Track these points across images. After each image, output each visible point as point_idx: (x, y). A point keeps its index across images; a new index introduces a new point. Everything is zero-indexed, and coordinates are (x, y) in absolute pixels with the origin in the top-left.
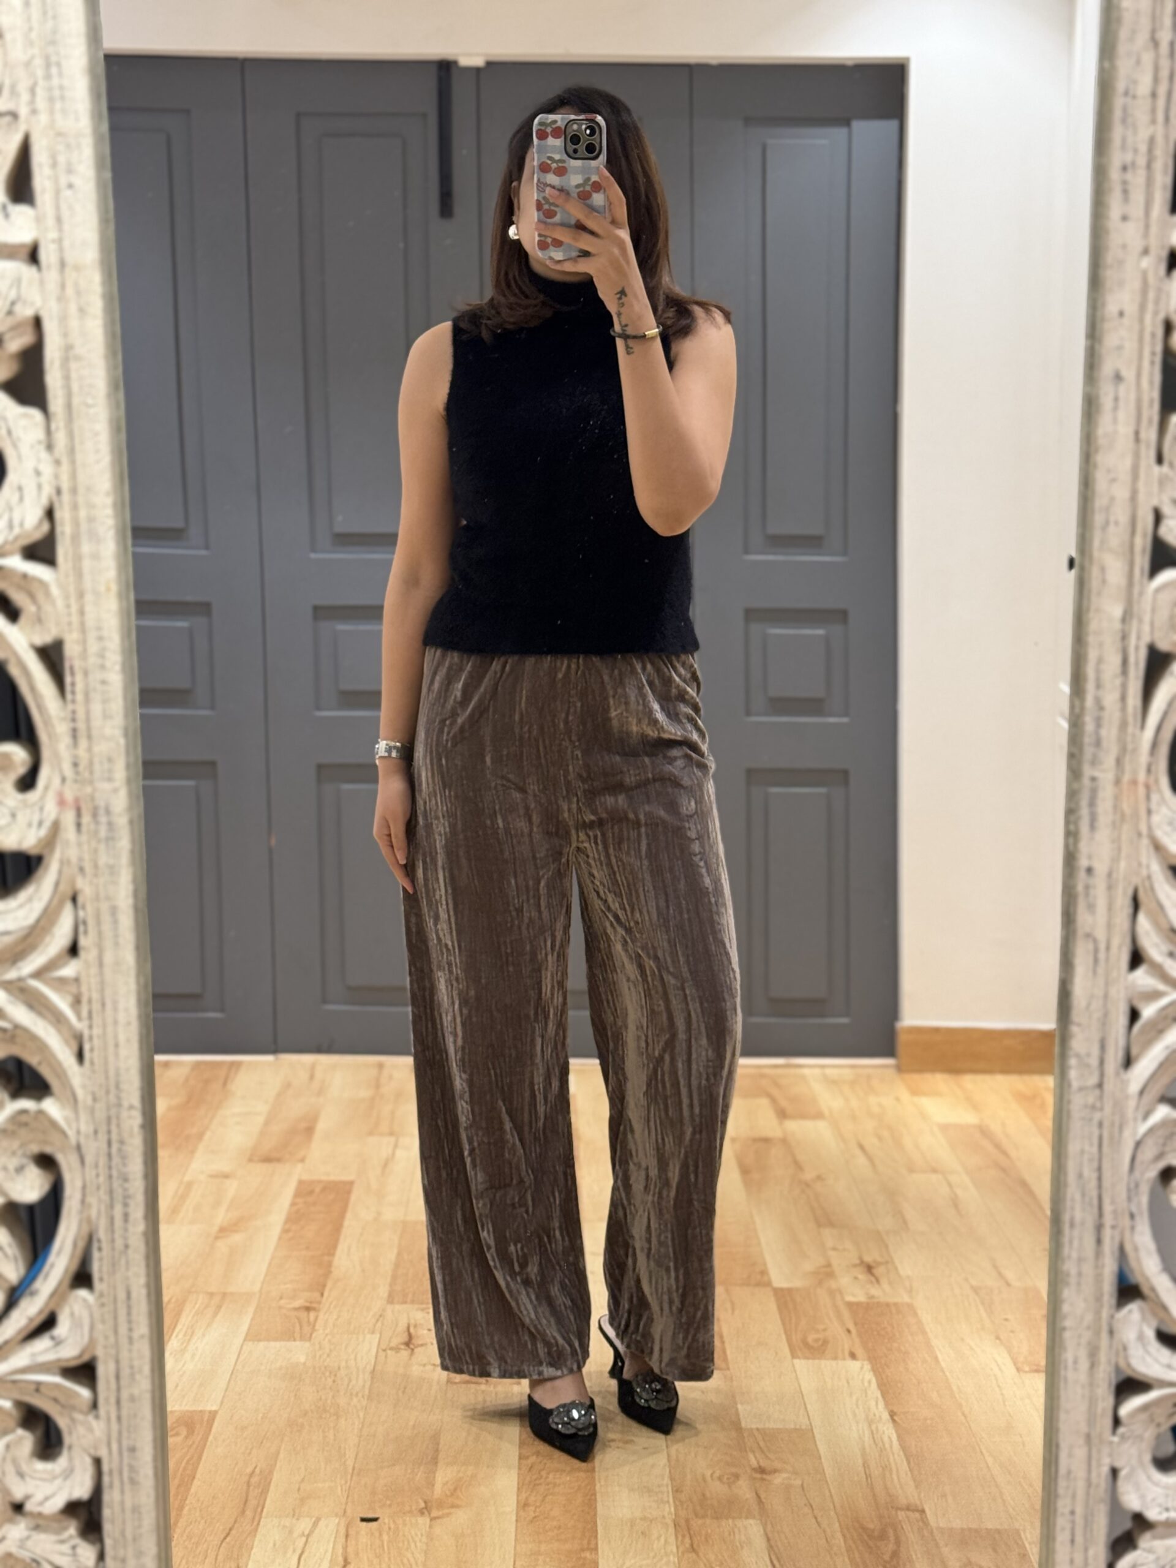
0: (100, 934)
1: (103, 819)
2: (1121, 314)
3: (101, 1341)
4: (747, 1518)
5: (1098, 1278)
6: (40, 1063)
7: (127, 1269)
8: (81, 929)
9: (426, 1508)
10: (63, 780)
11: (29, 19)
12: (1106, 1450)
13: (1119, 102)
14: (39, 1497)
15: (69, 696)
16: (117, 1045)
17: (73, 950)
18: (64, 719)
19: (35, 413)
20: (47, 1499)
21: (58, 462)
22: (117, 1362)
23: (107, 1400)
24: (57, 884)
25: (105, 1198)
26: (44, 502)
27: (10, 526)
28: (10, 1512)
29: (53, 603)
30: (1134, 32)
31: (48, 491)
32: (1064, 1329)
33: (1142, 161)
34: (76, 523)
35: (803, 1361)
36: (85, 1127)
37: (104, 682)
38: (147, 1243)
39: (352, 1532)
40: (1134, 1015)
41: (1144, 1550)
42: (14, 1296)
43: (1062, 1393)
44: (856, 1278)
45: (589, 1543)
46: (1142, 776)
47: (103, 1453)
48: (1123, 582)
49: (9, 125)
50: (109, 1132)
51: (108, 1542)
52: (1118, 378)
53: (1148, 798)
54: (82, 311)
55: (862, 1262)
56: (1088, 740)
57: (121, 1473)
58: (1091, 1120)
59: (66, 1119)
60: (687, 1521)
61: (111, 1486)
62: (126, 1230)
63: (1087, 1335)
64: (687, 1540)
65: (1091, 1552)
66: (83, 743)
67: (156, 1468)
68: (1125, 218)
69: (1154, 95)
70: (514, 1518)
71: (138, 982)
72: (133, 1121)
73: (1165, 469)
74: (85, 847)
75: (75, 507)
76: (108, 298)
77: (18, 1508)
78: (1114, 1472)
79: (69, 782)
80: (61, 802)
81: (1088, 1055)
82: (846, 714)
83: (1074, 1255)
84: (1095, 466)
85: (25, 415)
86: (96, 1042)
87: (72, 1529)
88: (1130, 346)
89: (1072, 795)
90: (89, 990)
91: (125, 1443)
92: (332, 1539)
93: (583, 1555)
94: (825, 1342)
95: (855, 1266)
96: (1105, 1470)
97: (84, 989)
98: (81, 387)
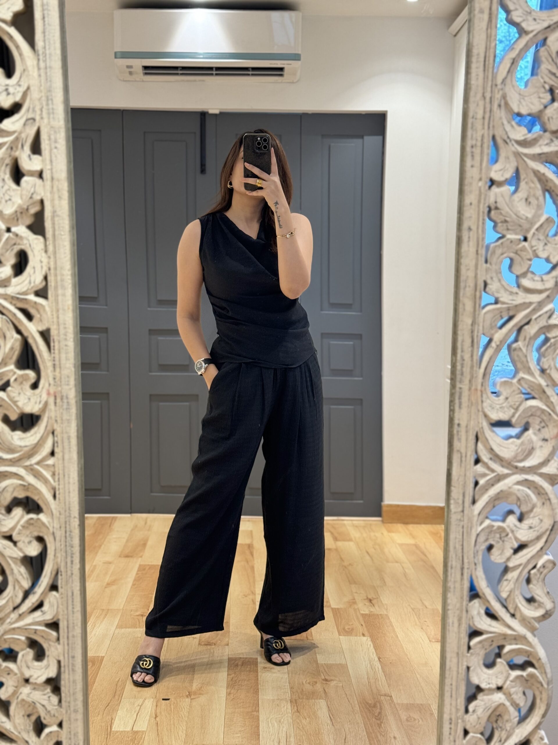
0: (63, 447)
1: (65, 401)
2: (471, 204)
3: (61, 613)
4: (320, 699)
5: (462, 589)
6: (38, 499)
7: (72, 583)
8: (56, 445)
9: (189, 695)
10: (50, 385)
11: (40, 82)
12: (465, 659)
13: (470, 121)
14: (35, 676)
15: (52, 351)
16: (69, 492)
17: (52, 454)
18: (50, 360)
19: (40, 238)
20: (39, 677)
21: (49, 257)
22: (68, 621)
23: (63, 636)
24: (46, 427)
25: (64, 554)
26: (44, 273)
27: (30, 283)
28: (23, 683)
29: (46, 313)
30: (476, 93)
31: (45, 269)
32: (448, 610)
33: (479, 144)
34: (56, 282)
35: (343, 637)
36: (56, 525)
37: (66, 346)
38: (80, 573)
39: (159, 704)
40: (476, 483)
41: (480, 700)
42: (27, 594)
43: (448, 636)
44: (365, 604)
45: (255, 709)
46: (479, 387)
47: (61, 658)
48: (472, 310)
49: (32, 123)
50: (66, 527)
51: (63, 695)
52: (470, 229)
53: (482, 396)
54: (60, 198)
55: (367, 598)
56: (458, 372)
57: (68, 666)
58: (459, 525)
59: (49, 522)
60: (296, 700)
61: (64, 672)
62: (72, 567)
63: (458, 612)
64: (296, 708)
65: (459, 701)
66: (58, 370)
67: (82, 665)
68: (472, 166)
69: (484, 118)
70: (225, 699)
71: (78, 467)
72: (76, 523)
73: (488, 265)
74: (58, 412)
75: (56, 275)
76: (70, 192)
77: (27, 681)
78: (468, 668)
79: (52, 386)
80: (49, 394)
81: (458, 499)
82: (362, 376)
83: (453, 580)
84: (461, 264)
85: (36, 239)
86: (61, 491)
87: (48, 689)
88: (475, 216)
89: (452, 395)
90: (59, 469)
91: (70, 654)
92: (151, 707)
93: (253, 713)
94: (352, 629)
95: (365, 599)
96: (465, 667)
97: (57, 469)
98: (59, 228)
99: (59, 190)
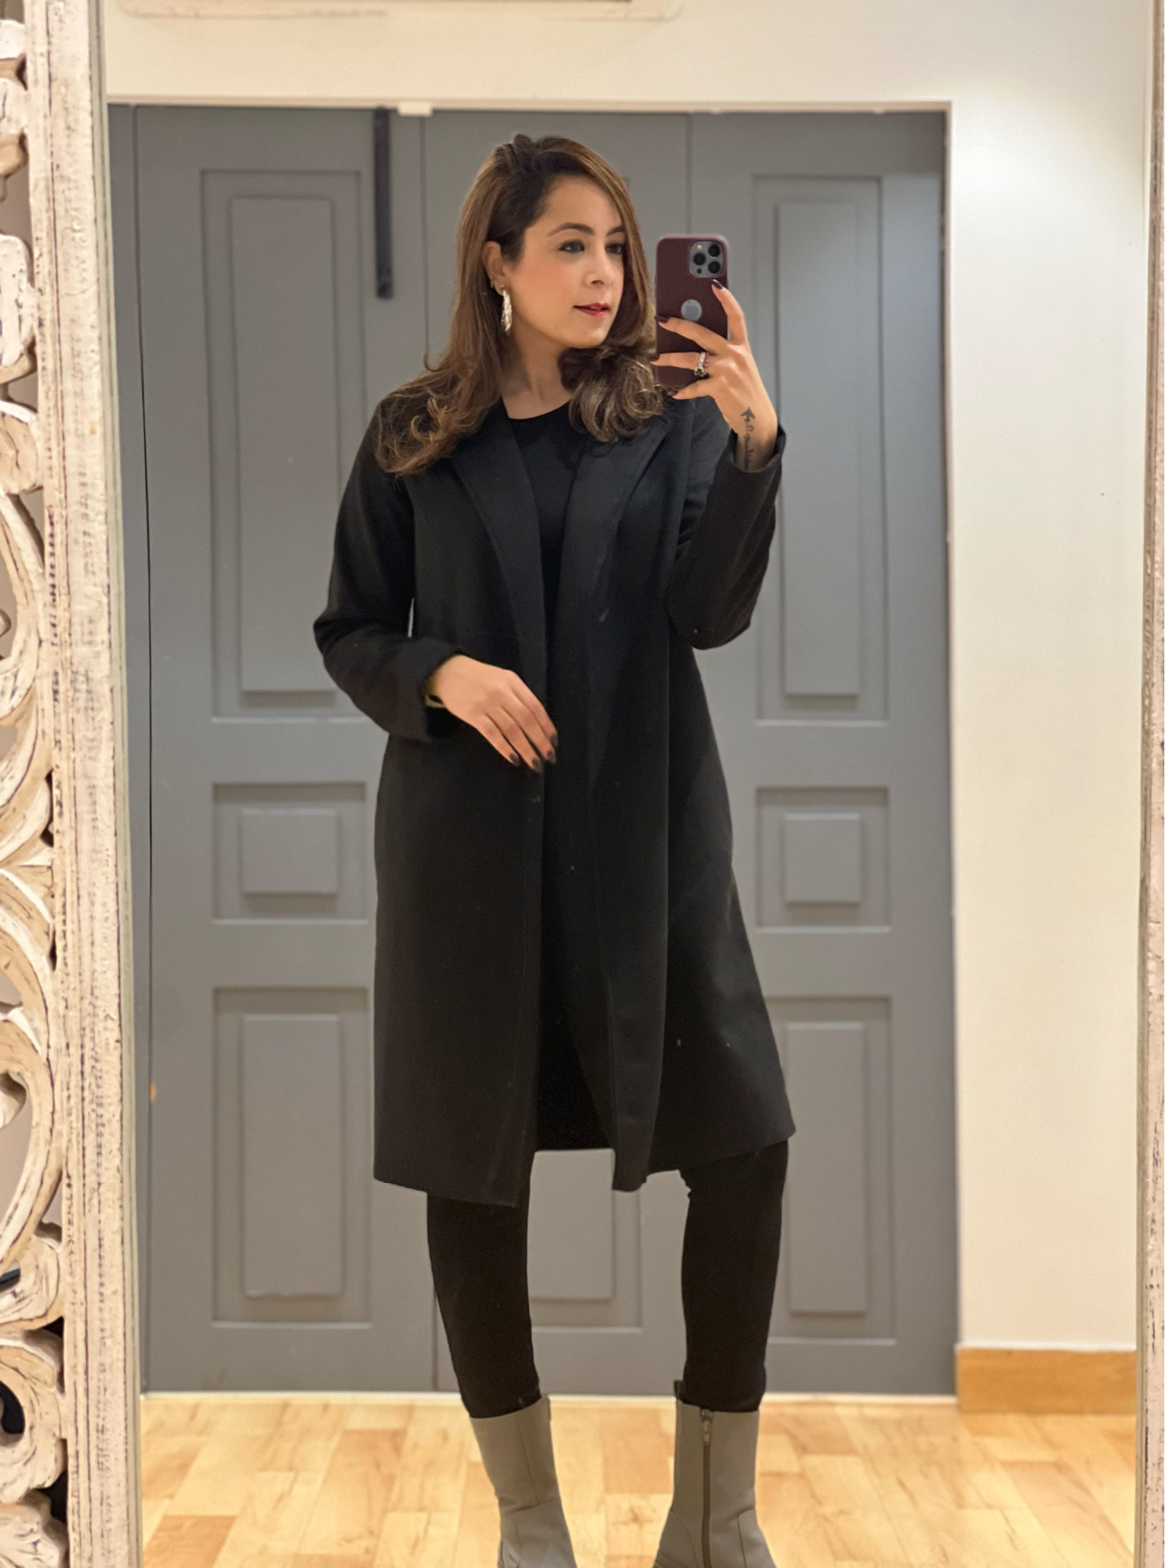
0: (76, 816)
1: (82, 686)
3: (68, 1297)
8: (56, 812)
10: (40, 642)
15: (48, 549)
16: (92, 944)
17: (47, 837)
18: (41, 577)
20: (6, 1486)
21: (40, 293)
22: (86, 1323)
24: (30, 761)
25: (77, 1125)
26: (25, 335)
29: (33, 445)
31: (30, 323)
34: (58, 359)
36: (57, 1040)
37: (86, 533)
47: (69, 1434)
50: (82, 1047)
51: (73, 1537)
54: (69, 128)
57: (88, 1456)
59: (35, 1030)
61: (77, 1472)
62: (99, 1164)
66: (62, 601)
67: (127, 1452)
72: (107, 1031)
74: (63, 718)
75: (57, 341)
79: (43, 644)
80: (37, 668)
85: (7, 243)
86: (70, 940)
90: (64, 880)
91: (93, 1422)
97: (56, 880)
98: (67, 211)
99: (66, 109)
